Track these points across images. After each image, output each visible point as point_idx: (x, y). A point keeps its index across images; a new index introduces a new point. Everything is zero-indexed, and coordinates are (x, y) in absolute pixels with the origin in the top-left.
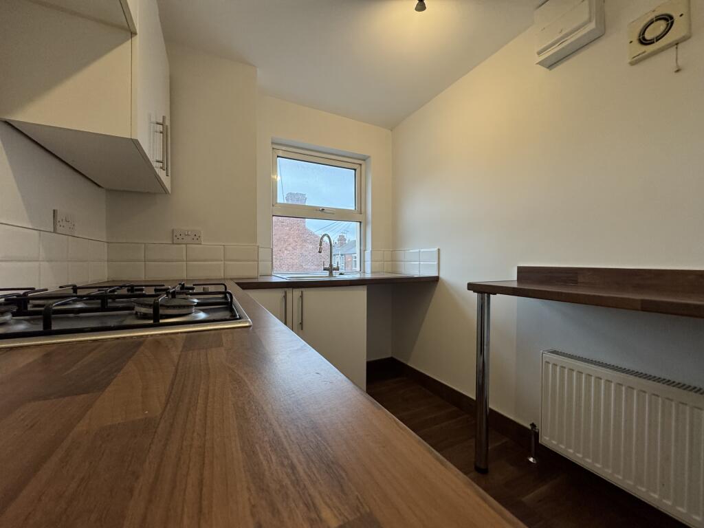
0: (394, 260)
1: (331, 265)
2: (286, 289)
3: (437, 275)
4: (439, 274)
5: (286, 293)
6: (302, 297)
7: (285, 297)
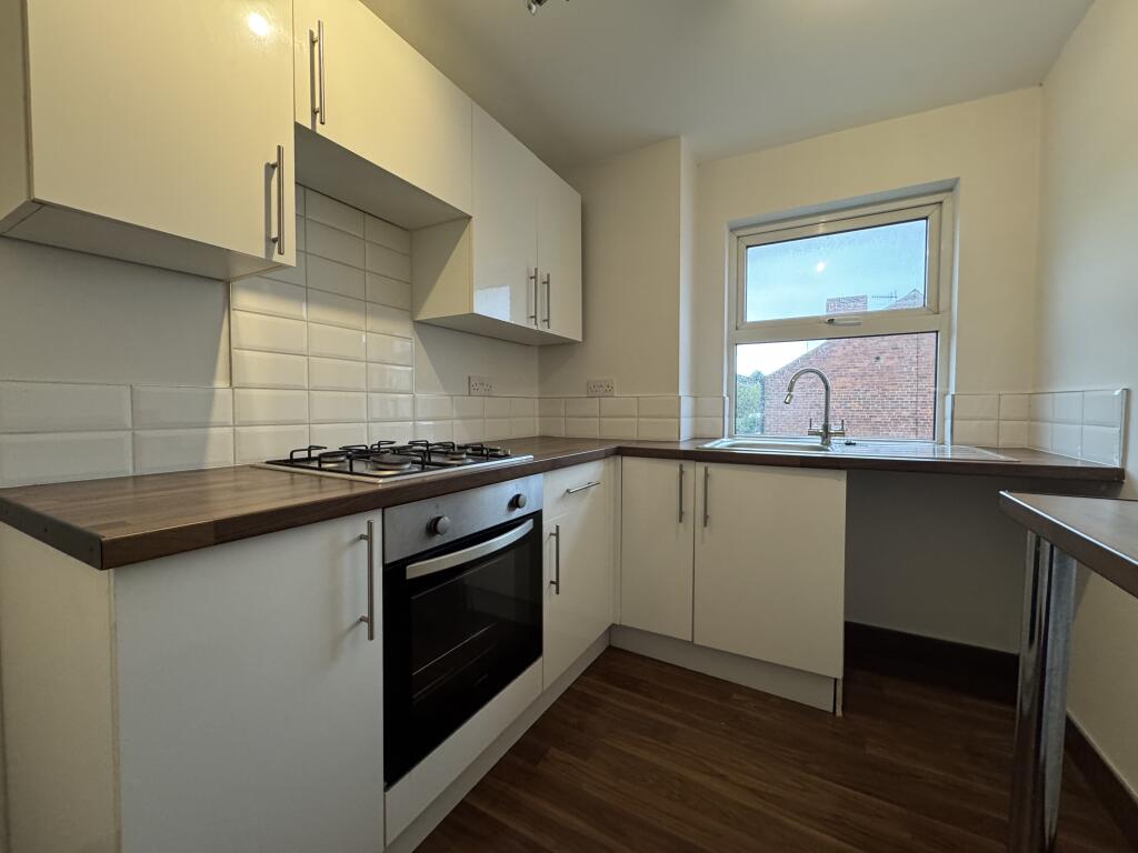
0: (1033, 418)
1: (826, 427)
2: (682, 462)
3: (1117, 464)
4: (1124, 460)
5: (681, 466)
6: (706, 475)
7: (682, 472)
